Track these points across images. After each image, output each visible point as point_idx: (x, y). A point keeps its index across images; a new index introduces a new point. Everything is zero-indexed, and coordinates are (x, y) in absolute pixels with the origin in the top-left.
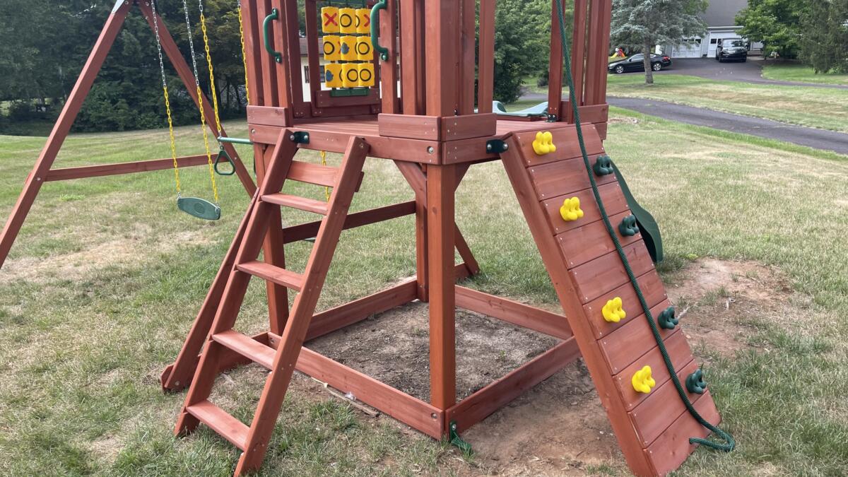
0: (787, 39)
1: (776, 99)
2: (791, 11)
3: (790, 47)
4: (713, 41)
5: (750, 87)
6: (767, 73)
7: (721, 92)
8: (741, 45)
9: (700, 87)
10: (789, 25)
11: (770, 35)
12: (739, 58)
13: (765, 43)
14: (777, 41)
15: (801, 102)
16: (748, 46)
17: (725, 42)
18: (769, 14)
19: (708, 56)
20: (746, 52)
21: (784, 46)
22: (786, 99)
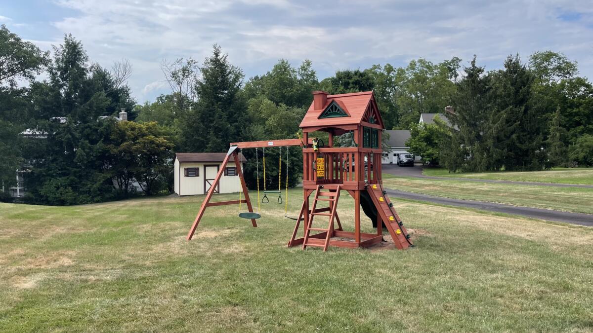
0: (433, 154)
1: (430, 185)
2: (433, 140)
3: (435, 159)
4: (395, 155)
5: (417, 179)
6: (425, 173)
7: (403, 182)
8: (410, 157)
9: (392, 180)
10: (433, 147)
11: (424, 152)
12: (410, 164)
13: (422, 156)
14: (428, 155)
15: (441, 187)
16: (414, 158)
17: (401, 155)
18: (422, 141)
19: (393, 163)
20: (413, 161)
21: (432, 158)
22: (434, 186)
